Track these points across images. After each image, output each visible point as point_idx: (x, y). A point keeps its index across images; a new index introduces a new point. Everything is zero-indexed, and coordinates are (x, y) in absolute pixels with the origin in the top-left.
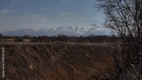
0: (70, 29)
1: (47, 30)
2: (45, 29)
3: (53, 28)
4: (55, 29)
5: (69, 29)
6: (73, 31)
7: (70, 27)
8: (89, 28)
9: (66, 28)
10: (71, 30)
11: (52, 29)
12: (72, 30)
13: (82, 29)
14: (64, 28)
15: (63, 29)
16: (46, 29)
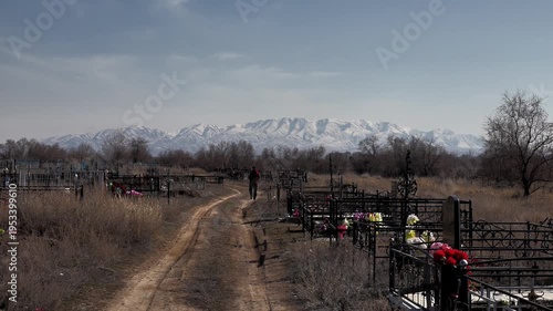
0: (297, 126)
1: (209, 132)
2: (202, 129)
3: (234, 126)
4: (239, 128)
5: (292, 128)
6: (307, 138)
7: (296, 120)
8: (371, 124)
9: (282, 122)
10: (301, 134)
11: (230, 128)
12: (305, 134)
13: (343, 128)
14: (275, 124)
15: (269, 130)
16: (206, 130)
